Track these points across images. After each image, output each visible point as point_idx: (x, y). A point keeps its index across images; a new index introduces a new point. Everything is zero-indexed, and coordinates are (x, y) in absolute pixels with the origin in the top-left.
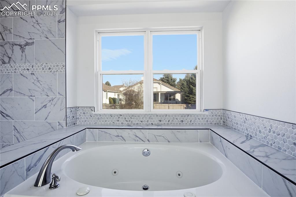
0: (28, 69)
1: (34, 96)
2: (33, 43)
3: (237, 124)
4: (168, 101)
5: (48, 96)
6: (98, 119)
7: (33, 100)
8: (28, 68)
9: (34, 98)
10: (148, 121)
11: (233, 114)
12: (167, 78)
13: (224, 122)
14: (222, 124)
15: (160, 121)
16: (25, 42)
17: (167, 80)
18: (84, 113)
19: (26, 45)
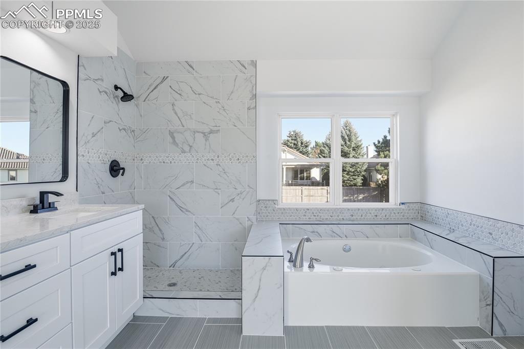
0: (212, 160)
1: (220, 189)
2: (219, 130)
3: (438, 218)
4: (299, 180)
5: (236, 189)
6: (282, 213)
7: (219, 194)
8: (212, 158)
9: (219, 191)
10: (338, 216)
11: (433, 208)
12: (295, 140)
13: (422, 217)
14: (419, 219)
15: (352, 216)
16: (209, 130)
17: (294, 144)
18: (266, 207)
19: (210, 133)
